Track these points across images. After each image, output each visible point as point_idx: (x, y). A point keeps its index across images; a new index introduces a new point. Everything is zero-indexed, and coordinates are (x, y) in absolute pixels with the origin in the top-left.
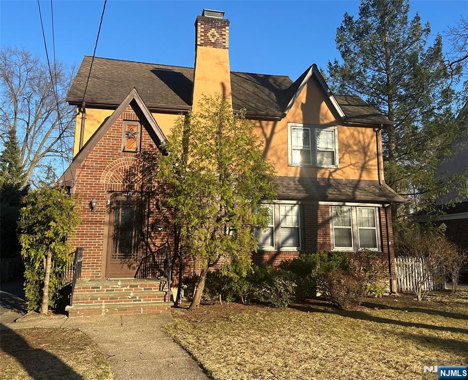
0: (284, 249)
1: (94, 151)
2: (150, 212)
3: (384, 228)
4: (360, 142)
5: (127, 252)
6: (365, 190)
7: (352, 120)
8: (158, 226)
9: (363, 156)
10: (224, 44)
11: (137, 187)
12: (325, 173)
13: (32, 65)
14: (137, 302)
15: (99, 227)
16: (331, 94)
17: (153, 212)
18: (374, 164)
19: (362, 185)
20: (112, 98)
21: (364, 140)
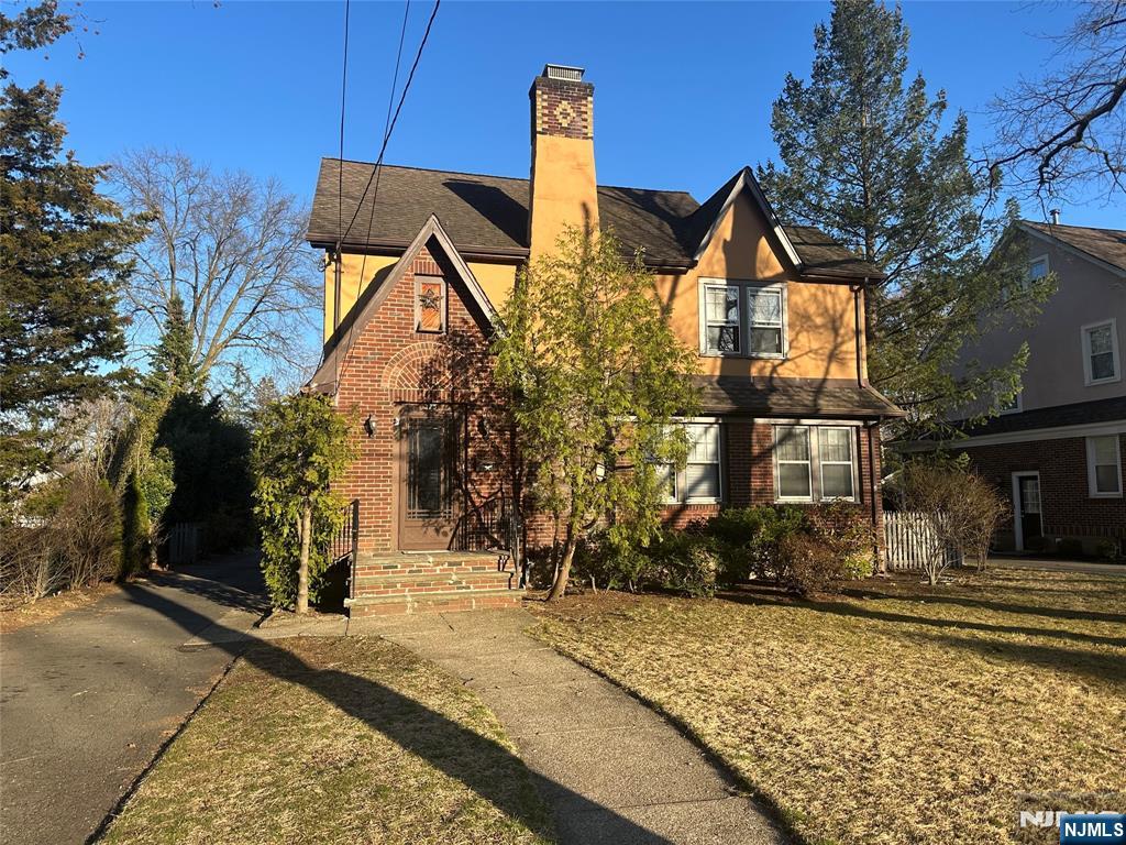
0: (692, 501)
1: (367, 331)
2: (468, 439)
3: (865, 463)
4: (826, 310)
5: (432, 506)
6: (835, 397)
7: (816, 270)
8: (484, 462)
9: (833, 335)
10: (585, 130)
11: (443, 394)
12: (764, 367)
13: (197, 181)
14: (464, 590)
15: (383, 464)
16: (777, 222)
17: (473, 439)
18: (850, 350)
19: (829, 387)
20: (385, 235)
21: (834, 305)
